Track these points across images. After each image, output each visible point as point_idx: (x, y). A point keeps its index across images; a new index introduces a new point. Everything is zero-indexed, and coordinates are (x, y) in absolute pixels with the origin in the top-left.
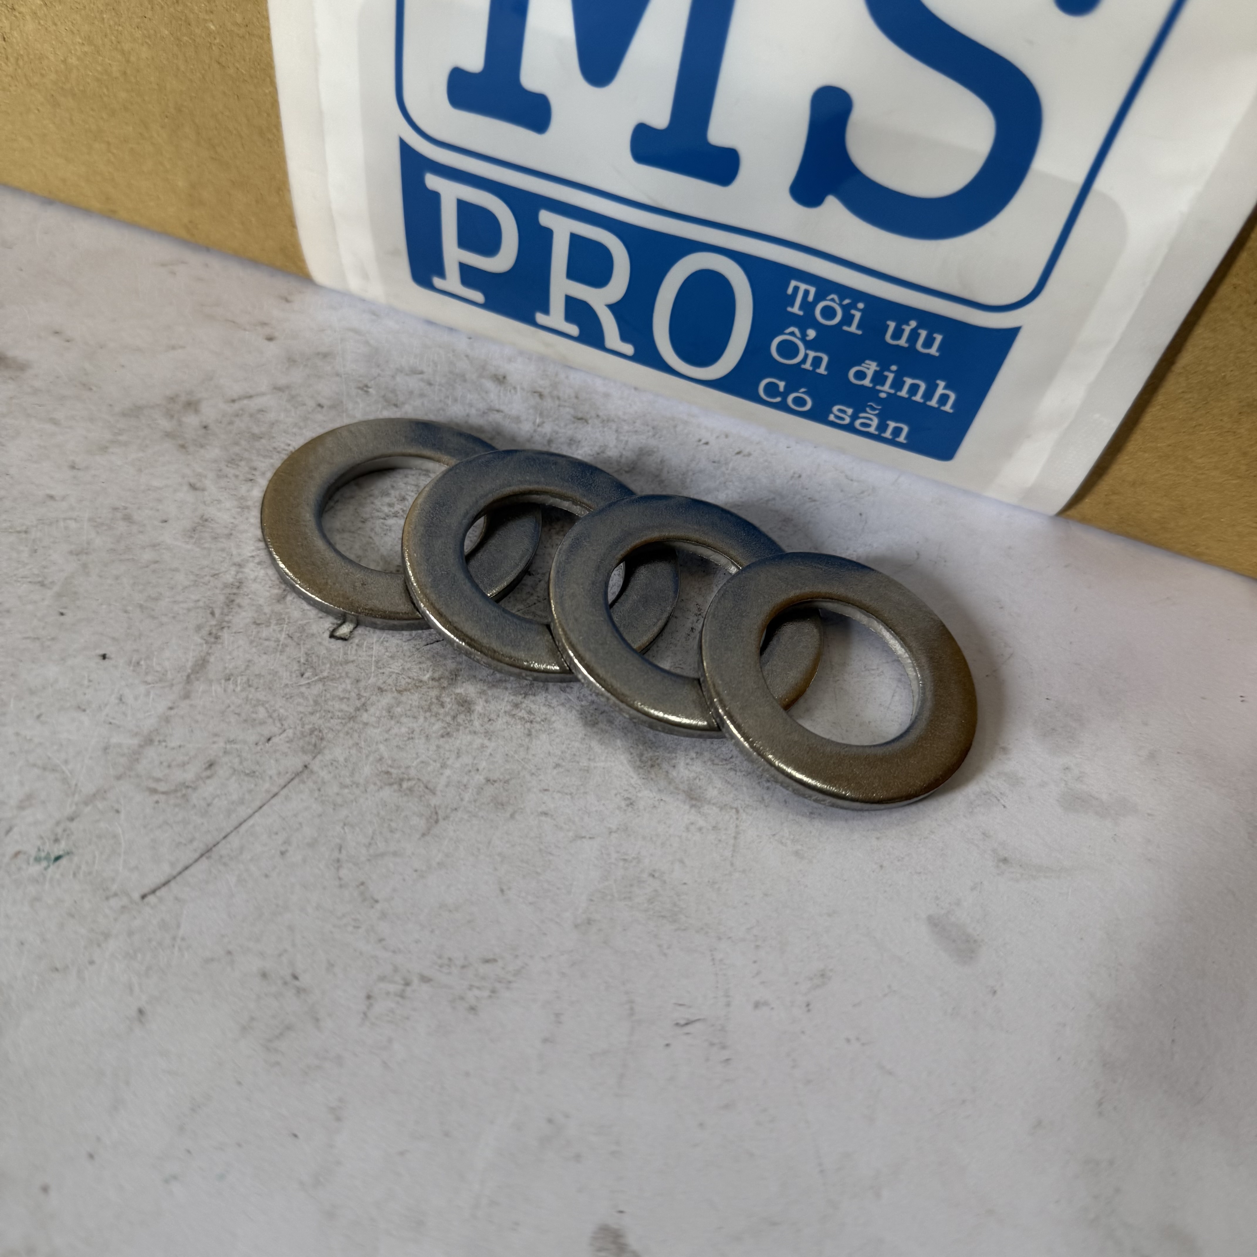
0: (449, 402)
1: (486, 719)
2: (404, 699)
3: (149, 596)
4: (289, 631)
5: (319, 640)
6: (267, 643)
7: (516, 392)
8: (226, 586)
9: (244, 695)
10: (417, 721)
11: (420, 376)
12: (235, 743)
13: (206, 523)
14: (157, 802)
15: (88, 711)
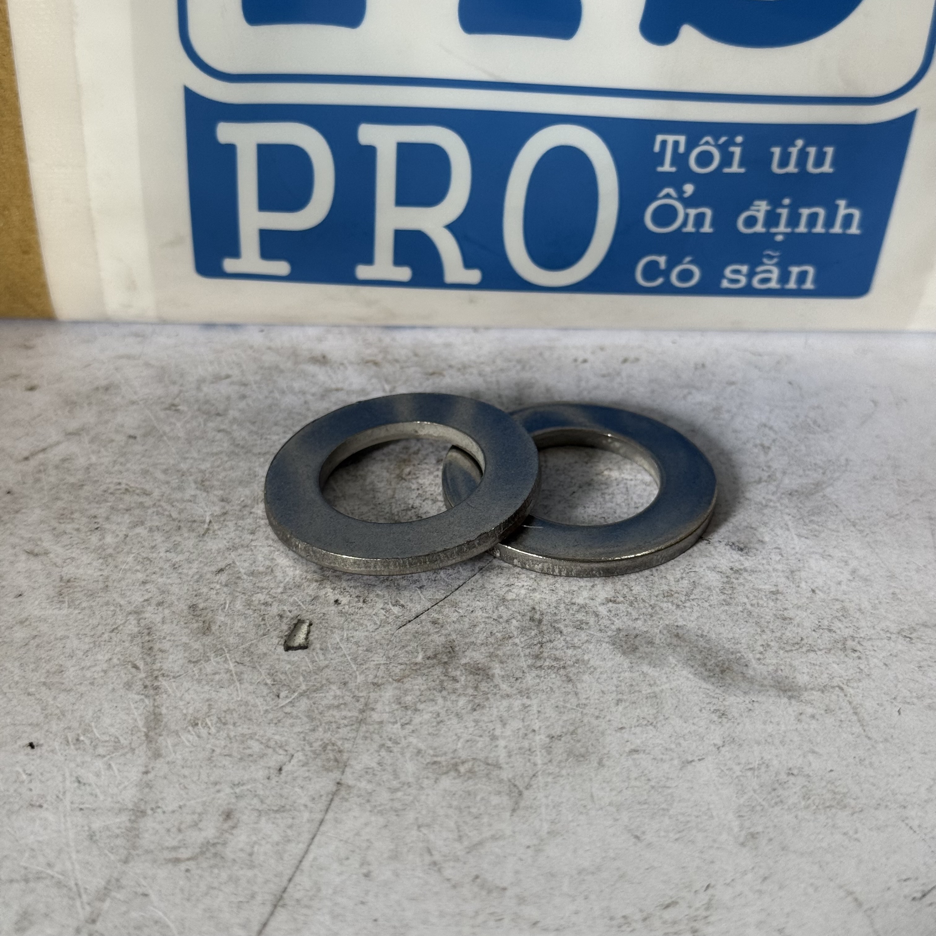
0: (277, 395)
1: (513, 680)
2: (407, 686)
3: (48, 671)
4: (235, 658)
5: (275, 657)
6: (217, 677)
7: (346, 368)
8: (133, 637)
9: (223, 734)
10: (436, 703)
11: (228, 380)
12: (243, 784)
13: (69, 584)
14: (187, 871)
15: (45, 806)
